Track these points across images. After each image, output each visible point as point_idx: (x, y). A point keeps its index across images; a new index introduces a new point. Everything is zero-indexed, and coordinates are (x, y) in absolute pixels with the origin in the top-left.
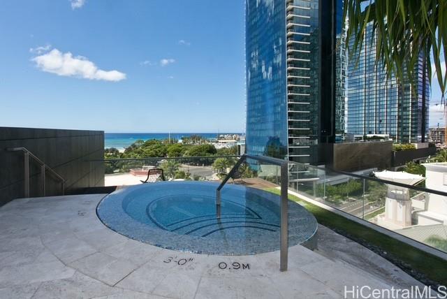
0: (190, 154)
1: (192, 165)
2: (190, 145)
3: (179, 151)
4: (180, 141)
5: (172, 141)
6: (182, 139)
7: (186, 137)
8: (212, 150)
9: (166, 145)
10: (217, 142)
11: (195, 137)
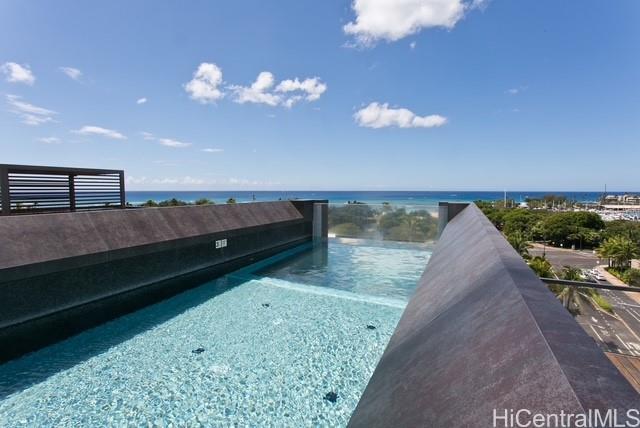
0: (546, 227)
1: (550, 244)
2: (544, 212)
3: (525, 221)
4: (523, 204)
5: (509, 205)
6: (527, 201)
7: (533, 198)
8: (594, 222)
9: (501, 210)
10: (601, 208)
11: (552, 198)
